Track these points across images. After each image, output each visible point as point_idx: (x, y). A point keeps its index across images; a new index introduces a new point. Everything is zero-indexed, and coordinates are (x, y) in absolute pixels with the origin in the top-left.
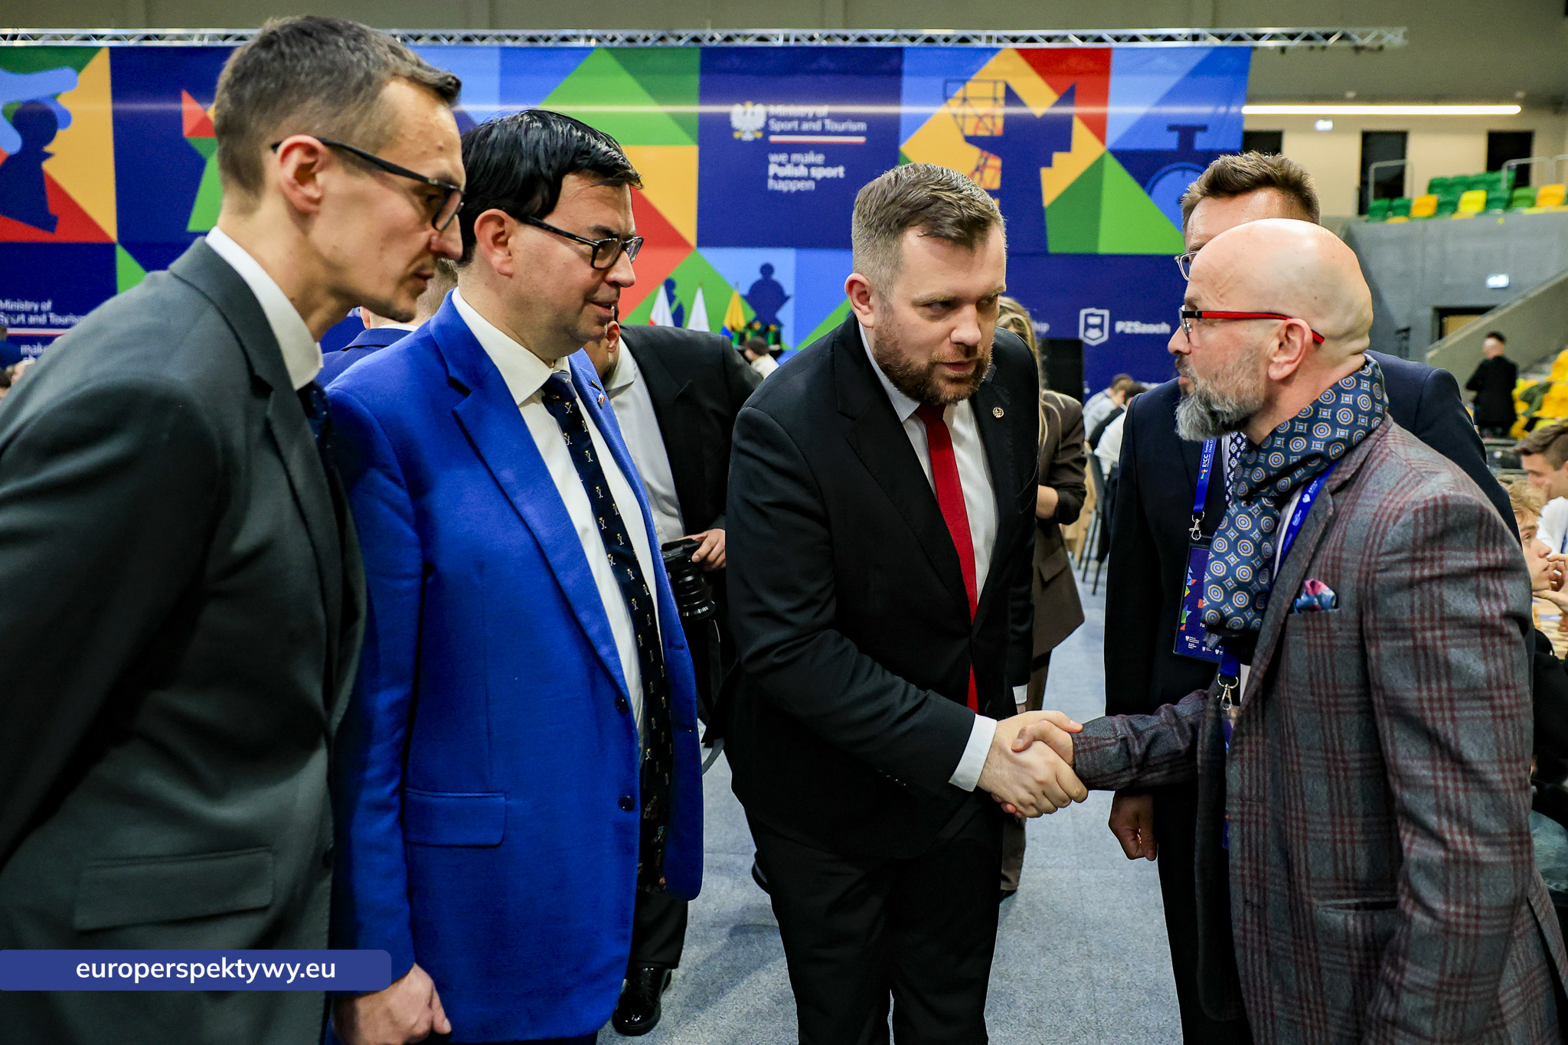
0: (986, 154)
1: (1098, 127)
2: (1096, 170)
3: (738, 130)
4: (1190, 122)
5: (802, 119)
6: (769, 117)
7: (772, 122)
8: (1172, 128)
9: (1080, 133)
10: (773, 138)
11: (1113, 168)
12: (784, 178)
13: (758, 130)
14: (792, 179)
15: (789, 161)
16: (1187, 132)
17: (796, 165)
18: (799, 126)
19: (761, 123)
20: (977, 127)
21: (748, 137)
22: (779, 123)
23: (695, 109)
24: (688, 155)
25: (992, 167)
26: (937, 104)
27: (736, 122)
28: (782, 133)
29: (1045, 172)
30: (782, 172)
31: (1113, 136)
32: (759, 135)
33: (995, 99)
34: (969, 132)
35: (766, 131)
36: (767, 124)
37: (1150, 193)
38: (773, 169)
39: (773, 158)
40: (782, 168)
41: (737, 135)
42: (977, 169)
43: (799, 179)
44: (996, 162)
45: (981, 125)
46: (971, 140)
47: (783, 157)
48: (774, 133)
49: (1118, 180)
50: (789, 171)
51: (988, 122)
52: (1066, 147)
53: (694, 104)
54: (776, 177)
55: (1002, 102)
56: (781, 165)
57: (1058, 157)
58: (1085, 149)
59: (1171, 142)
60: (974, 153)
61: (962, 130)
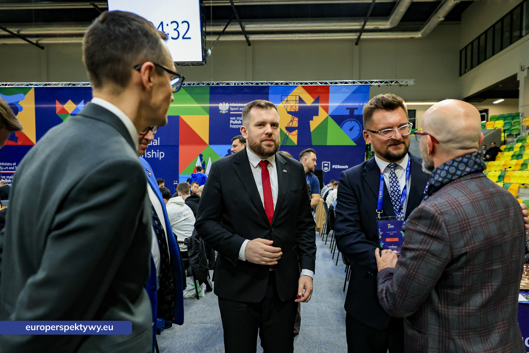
0: (293, 117)
1: (326, 109)
2: (326, 120)
3: (221, 111)
4: (352, 107)
5: (239, 107)
6: (230, 107)
7: (231, 108)
8: (347, 109)
9: (321, 111)
10: (231, 113)
11: (330, 120)
12: (235, 124)
13: (227, 110)
14: (237, 124)
15: (236, 119)
16: (352, 110)
17: (238, 120)
18: (239, 109)
19: (227, 108)
20: (291, 109)
21: (224, 112)
22: (233, 108)
23: (208, 105)
24: (207, 117)
25: (295, 120)
26: (279, 103)
27: (220, 108)
28: (234, 111)
29: (311, 122)
30: (234, 122)
31: (330, 111)
32: (227, 112)
33: (296, 101)
34: (289, 110)
35: (229, 110)
36: (229, 108)
37: (341, 128)
38: (231, 122)
39: (231, 118)
40: (234, 121)
41: (220, 112)
42: (291, 121)
43: (239, 124)
44: (297, 119)
45: (292, 108)
46: (289, 113)
47: (234, 118)
48: (232, 111)
49: (332, 124)
50: (236, 122)
51: (294, 107)
52: (317, 114)
53: (207, 104)
54: (232, 124)
55: (298, 102)
56: (233, 120)
57: (314, 117)
58: (322, 115)
59: (347, 113)
60: (290, 116)
61: (287, 110)
